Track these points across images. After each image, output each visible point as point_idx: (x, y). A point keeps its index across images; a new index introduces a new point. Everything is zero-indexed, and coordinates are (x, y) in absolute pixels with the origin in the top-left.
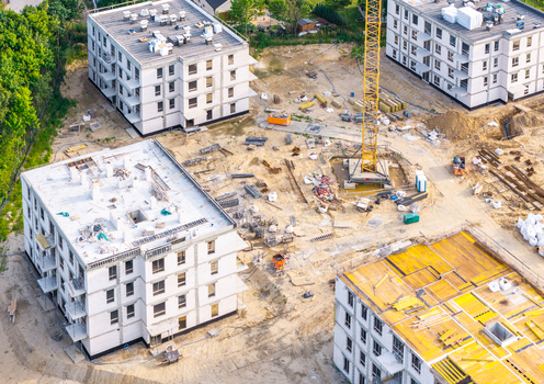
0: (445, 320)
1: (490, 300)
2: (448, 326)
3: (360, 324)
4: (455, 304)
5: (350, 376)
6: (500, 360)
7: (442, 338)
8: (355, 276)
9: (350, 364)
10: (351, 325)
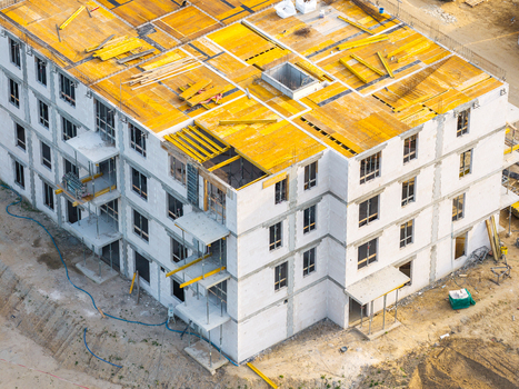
0: (191, 68)
1: (276, 32)
2: (196, 77)
3: (36, 94)
4: (211, 43)
5: (26, 193)
6: (289, 120)
7: (185, 95)
8: (21, 14)
9: (27, 172)
10: (21, 100)
